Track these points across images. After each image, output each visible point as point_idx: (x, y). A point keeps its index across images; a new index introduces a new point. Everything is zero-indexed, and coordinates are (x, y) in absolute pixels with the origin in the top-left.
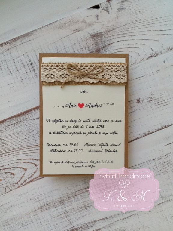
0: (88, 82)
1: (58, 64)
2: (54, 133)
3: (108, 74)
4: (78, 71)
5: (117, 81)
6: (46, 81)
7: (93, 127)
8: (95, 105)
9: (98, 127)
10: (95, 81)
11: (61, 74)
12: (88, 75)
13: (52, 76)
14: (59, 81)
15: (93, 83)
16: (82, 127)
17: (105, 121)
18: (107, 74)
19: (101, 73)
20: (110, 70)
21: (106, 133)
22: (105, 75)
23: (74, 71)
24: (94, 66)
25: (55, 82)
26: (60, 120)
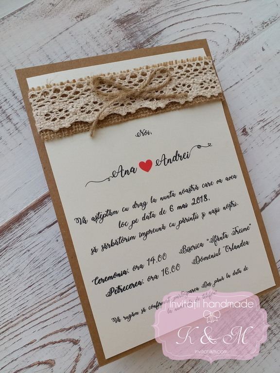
0: (146, 108)
1: (69, 85)
2: (105, 247)
3: (182, 83)
4: (119, 89)
5: (205, 95)
6: (52, 128)
7: (185, 206)
8: (176, 157)
9: (196, 202)
10: (162, 104)
11: (82, 104)
12: (144, 94)
13: (63, 114)
14: (81, 122)
15: (158, 110)
16: (162, 212)
17: (206, 185)
18: (180, 84)
19: (168, 85)
20: (184, 75)
21: (216, 211)
22: (177, 87)
23: (110, 91)
24: (149, 74)
25: (74, 127)
26: (109, 213)
